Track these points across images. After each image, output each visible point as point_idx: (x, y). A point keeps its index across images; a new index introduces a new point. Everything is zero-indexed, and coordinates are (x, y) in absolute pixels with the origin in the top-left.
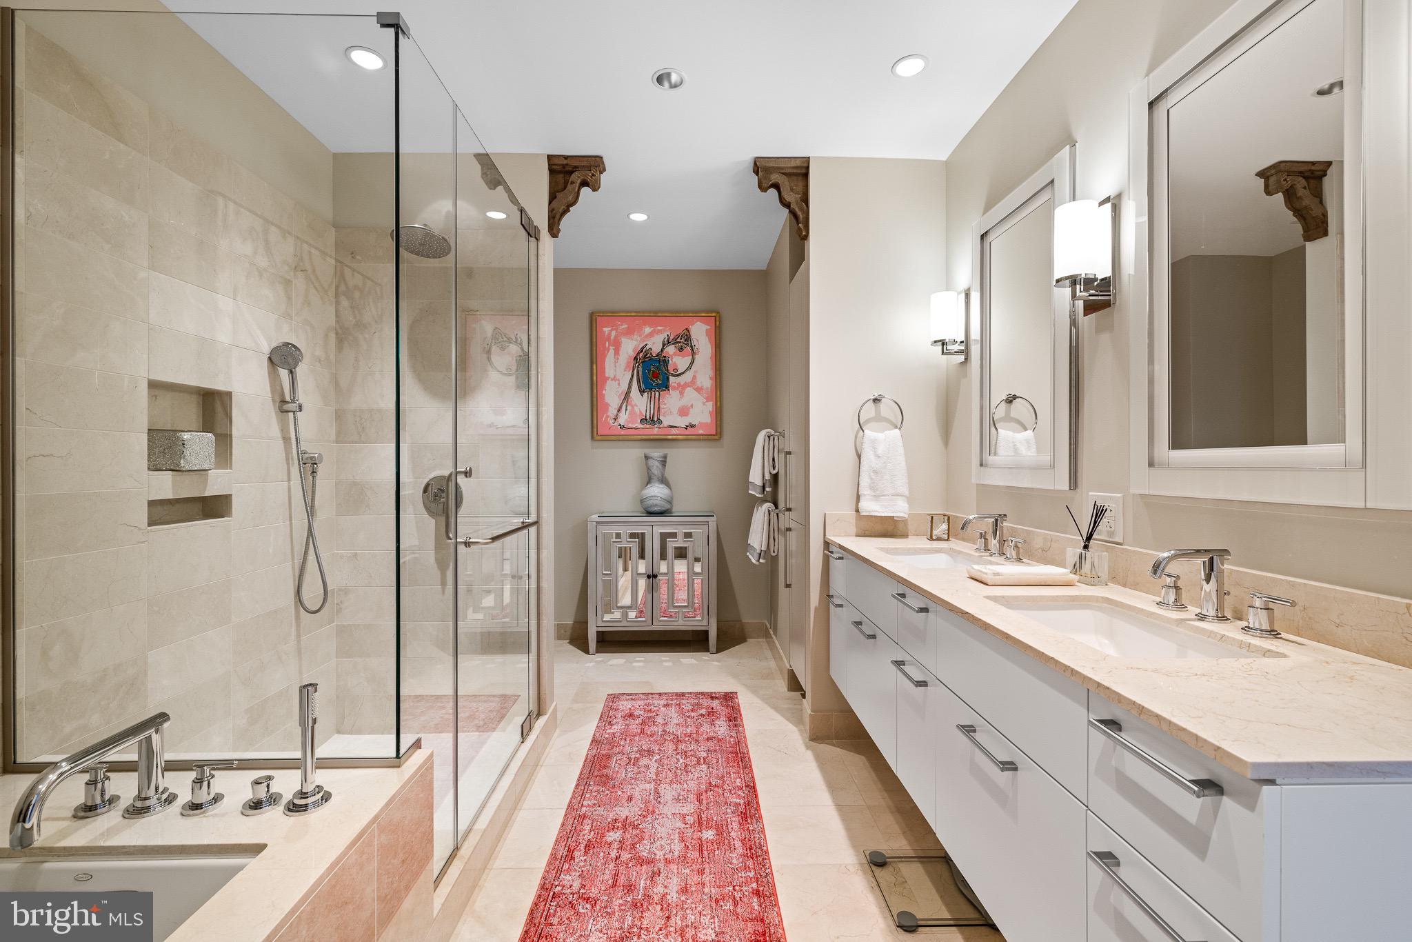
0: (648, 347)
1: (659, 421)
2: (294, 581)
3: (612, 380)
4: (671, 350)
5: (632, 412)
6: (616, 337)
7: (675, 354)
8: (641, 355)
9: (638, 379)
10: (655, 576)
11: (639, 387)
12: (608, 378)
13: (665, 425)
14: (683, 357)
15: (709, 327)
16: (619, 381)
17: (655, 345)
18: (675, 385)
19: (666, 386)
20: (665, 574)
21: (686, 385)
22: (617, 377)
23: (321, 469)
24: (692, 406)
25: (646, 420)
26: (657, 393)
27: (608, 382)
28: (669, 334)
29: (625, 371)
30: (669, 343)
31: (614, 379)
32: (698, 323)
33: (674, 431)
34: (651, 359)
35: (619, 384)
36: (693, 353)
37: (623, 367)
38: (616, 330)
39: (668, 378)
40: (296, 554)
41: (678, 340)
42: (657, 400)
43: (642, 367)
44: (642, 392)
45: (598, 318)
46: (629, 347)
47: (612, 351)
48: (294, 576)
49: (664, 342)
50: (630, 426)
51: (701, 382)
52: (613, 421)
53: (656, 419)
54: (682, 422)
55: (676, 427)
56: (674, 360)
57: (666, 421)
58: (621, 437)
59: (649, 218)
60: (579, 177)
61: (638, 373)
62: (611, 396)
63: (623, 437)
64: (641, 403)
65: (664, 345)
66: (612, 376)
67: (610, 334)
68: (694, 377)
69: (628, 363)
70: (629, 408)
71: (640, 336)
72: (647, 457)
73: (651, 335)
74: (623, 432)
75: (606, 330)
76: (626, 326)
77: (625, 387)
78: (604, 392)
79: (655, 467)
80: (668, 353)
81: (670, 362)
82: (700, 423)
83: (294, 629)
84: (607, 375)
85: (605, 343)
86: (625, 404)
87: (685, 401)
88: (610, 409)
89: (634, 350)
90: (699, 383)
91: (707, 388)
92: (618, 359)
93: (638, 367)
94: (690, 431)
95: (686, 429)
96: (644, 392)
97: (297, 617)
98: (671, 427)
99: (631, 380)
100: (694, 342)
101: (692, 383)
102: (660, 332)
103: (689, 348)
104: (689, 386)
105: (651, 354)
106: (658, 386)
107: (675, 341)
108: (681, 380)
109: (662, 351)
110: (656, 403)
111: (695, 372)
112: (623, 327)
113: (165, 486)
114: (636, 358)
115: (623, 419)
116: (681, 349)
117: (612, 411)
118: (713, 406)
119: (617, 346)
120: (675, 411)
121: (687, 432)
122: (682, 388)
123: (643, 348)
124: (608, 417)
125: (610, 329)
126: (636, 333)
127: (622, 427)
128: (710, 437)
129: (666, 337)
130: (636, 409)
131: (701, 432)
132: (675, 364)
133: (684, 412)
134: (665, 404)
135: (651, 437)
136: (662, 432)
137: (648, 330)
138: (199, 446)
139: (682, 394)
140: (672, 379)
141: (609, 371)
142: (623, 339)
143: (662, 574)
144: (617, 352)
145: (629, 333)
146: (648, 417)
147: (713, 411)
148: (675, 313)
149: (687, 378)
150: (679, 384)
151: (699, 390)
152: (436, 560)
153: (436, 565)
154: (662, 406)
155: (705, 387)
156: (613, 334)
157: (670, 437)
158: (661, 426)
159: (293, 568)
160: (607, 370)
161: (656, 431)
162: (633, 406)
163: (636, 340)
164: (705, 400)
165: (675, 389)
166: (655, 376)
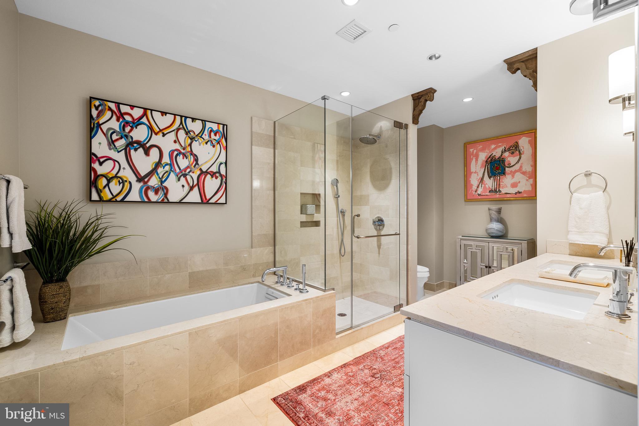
0: (493, 155)
1: (500, 191)
2: (339, 246)
3: (474, 173)
4: (507, 154)
5: (485, 187)
6: (476, 152)
7: (509, 156)
8: (490, 159)
9: (488, 171)
10: (490, 267)
11: (488, 175)
12: (472, 173)
13: (503, 193)
14: (514, 157)
15: (530, 139)
16: (478, 173)
17: (497, 153)
18: (509, 172)
19: (504, 173)
20: (495, 267)
21: (516, 171)
22: (477, 172)
23: (346, 214)
24: (519, 182)
25: (492, 191)
26: (498, 177)
27: (472, 174)
28: (505, 146)
29: (481, 168)
30: (505, 151)
31: (475, 172)
32: (524, 137)
33: (508, 196)
34: (495, 160)
35: (478, 175)
36: (520, 154)
37: (480, 166)
38: (476, 149)
39: (505, 169)
40: (340, 239)
41: (511, 149)
42: (498, 181)
43: (490, 165)
44: (490, 177)
45: (467, 145)
46: (483, 156)
47: (474, 160)
48: (339, 245)
49: (502, 151)
50: (484, 194)
51: (526, 169)
52: (475, 192)
53: (497, 190)
54: (514, 191)
55: (509, 194)
56: (508, 160)
57: (503, 191)
58: (479, 200)
59: (473, 98)
60: (423, 99)
61: (488, 168)
62: (474, 181)
63: (479, 199)
64: (489, 183)
65: (502, 152)
66: (474, 171)
67: (473, 152)
68: (521, 167)
69: (482, 164)
70: (483, 185)
71: (489, 150)
72: (489, 209)
73: (495, 148)
74: (480, 197)
75: (471, 150)
76: (482, 146)
77: (481, 175)
78: (470, 179)
79: (493, 214)
80: (505, 156)
81: (506, 160)
82: (525, 191)
83: (339, 260)
84: (472, 171)
85: (471, 156)
86: (481, 184)
87: (515, 180)
88: (473, 187)
89: (485, 158)
90: (524, 170)
91: (529, 172)
92: (477, 163)
93: (488, 165)
94: (518, 195)
95: (516, 194)
96: (491, 177)
97: (340, 257)
98: (506, 193)
99: (484, 172)
100: (521, 148)
101: (520, 170)
102: (500, 146)
103: (518, 152)
104: (517, 172)
105: (495, 158)
106: (499, 173)
107: (509, 150)
108: (513, 169)
109: (501, 155)
110: (498, 182)
111: (522, 164)
112: (480, 147)
113: (304, 218)
114: (487, 161)
115: (480, 191)
116: (513, 153)
117: (474, 188)
118: (533, 181)
119: (477, 157)
120: (509, 185)
121: (516, 196)
122: (513, 174)
123: (491, 155)
124: (472, 190)
125: (473, 149)
126: (486, 149)
127: (480, 195)
128: (531, 198)
129: (504, 148)
130: (487, 186)
131: (525, 195)
132: (509, 161)
133: (514, 185)
134: (503, 182)
135: (495, 199)
136: (501, 196)
137: (493, 146)
138: (311, 208)
139: (513, 176)
140: (507, 169)
141: (473, 169)
142: (480, 153)
143: (494, 267)
144: (477, 160)
145: (483, 150)
146: (493, 189)
147: (533, 184)
148: (509, 136)
149: (517, 167)
150: (511, 171)
151: (524, 173)
152: (377, 245)
153: (377, 247)
154: (501, 183)
155: (528, 171)
156: (475, 151)
157: (506, 199)
158: (500, 193)
159: (339, 243)
160: (472, 168)
161: (498, 196)
162: (485, 185)
163: (487, 152)
164: (528, 178)
165: (509, 174)
166: (497, 168)
